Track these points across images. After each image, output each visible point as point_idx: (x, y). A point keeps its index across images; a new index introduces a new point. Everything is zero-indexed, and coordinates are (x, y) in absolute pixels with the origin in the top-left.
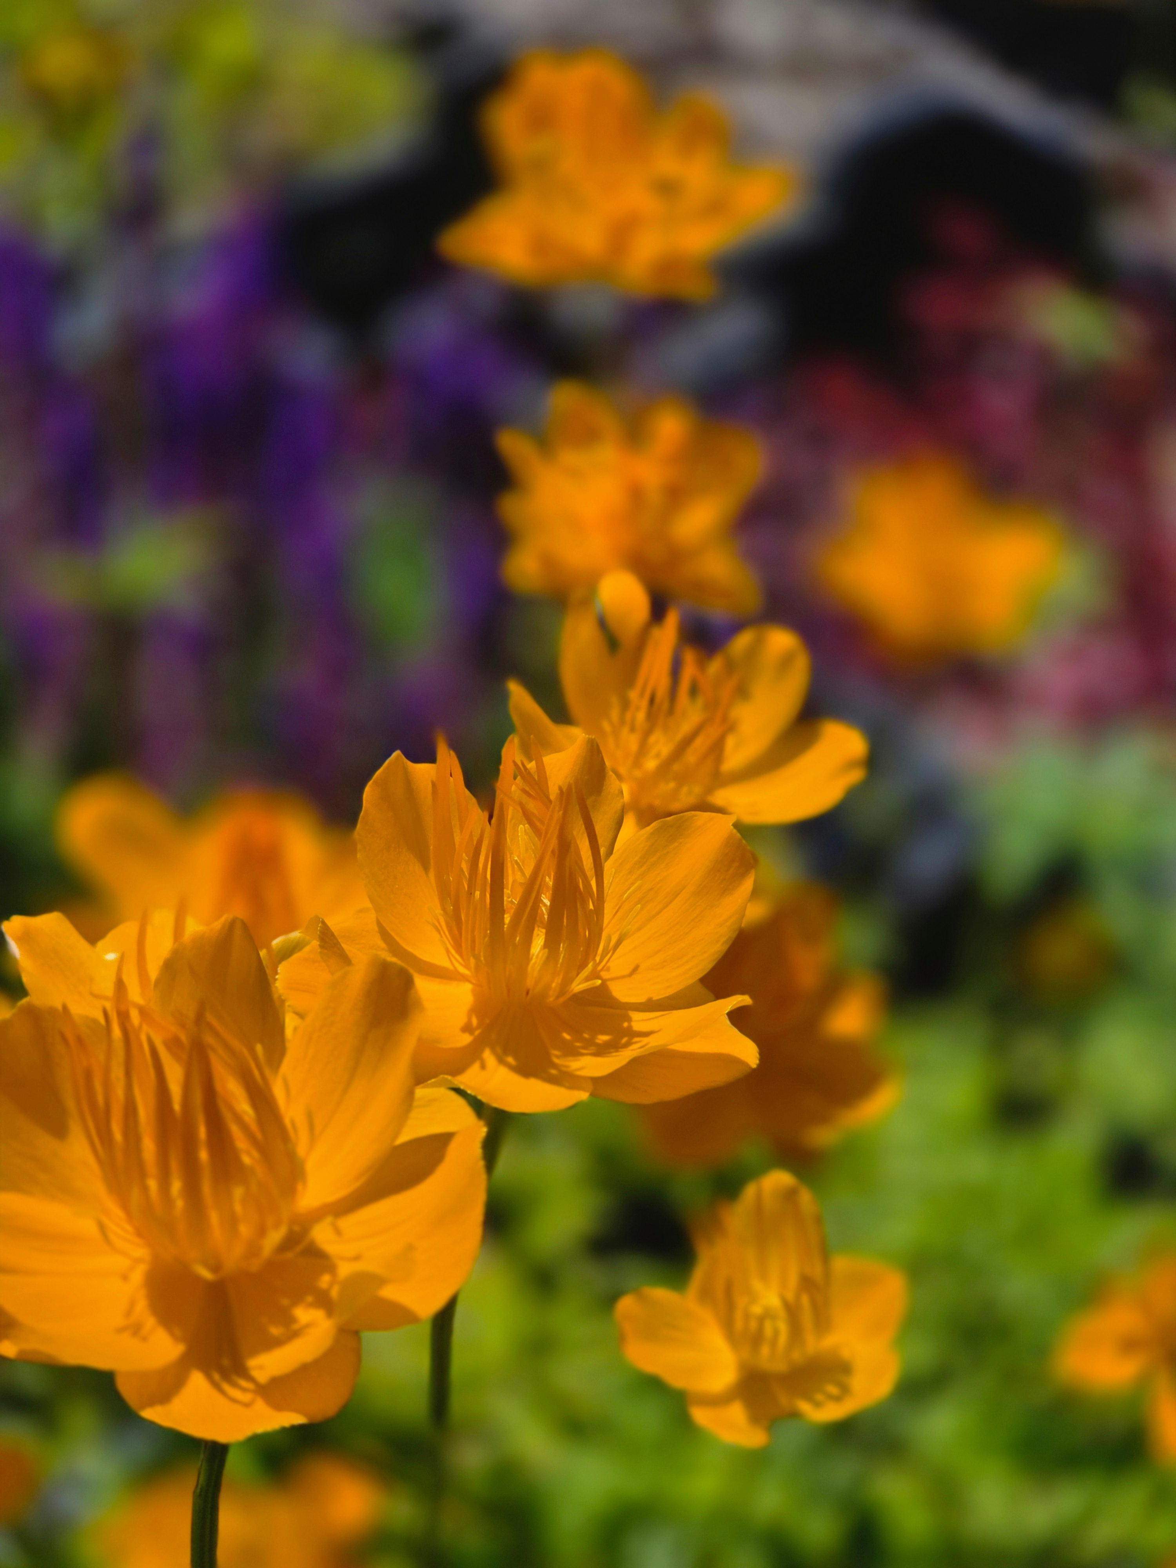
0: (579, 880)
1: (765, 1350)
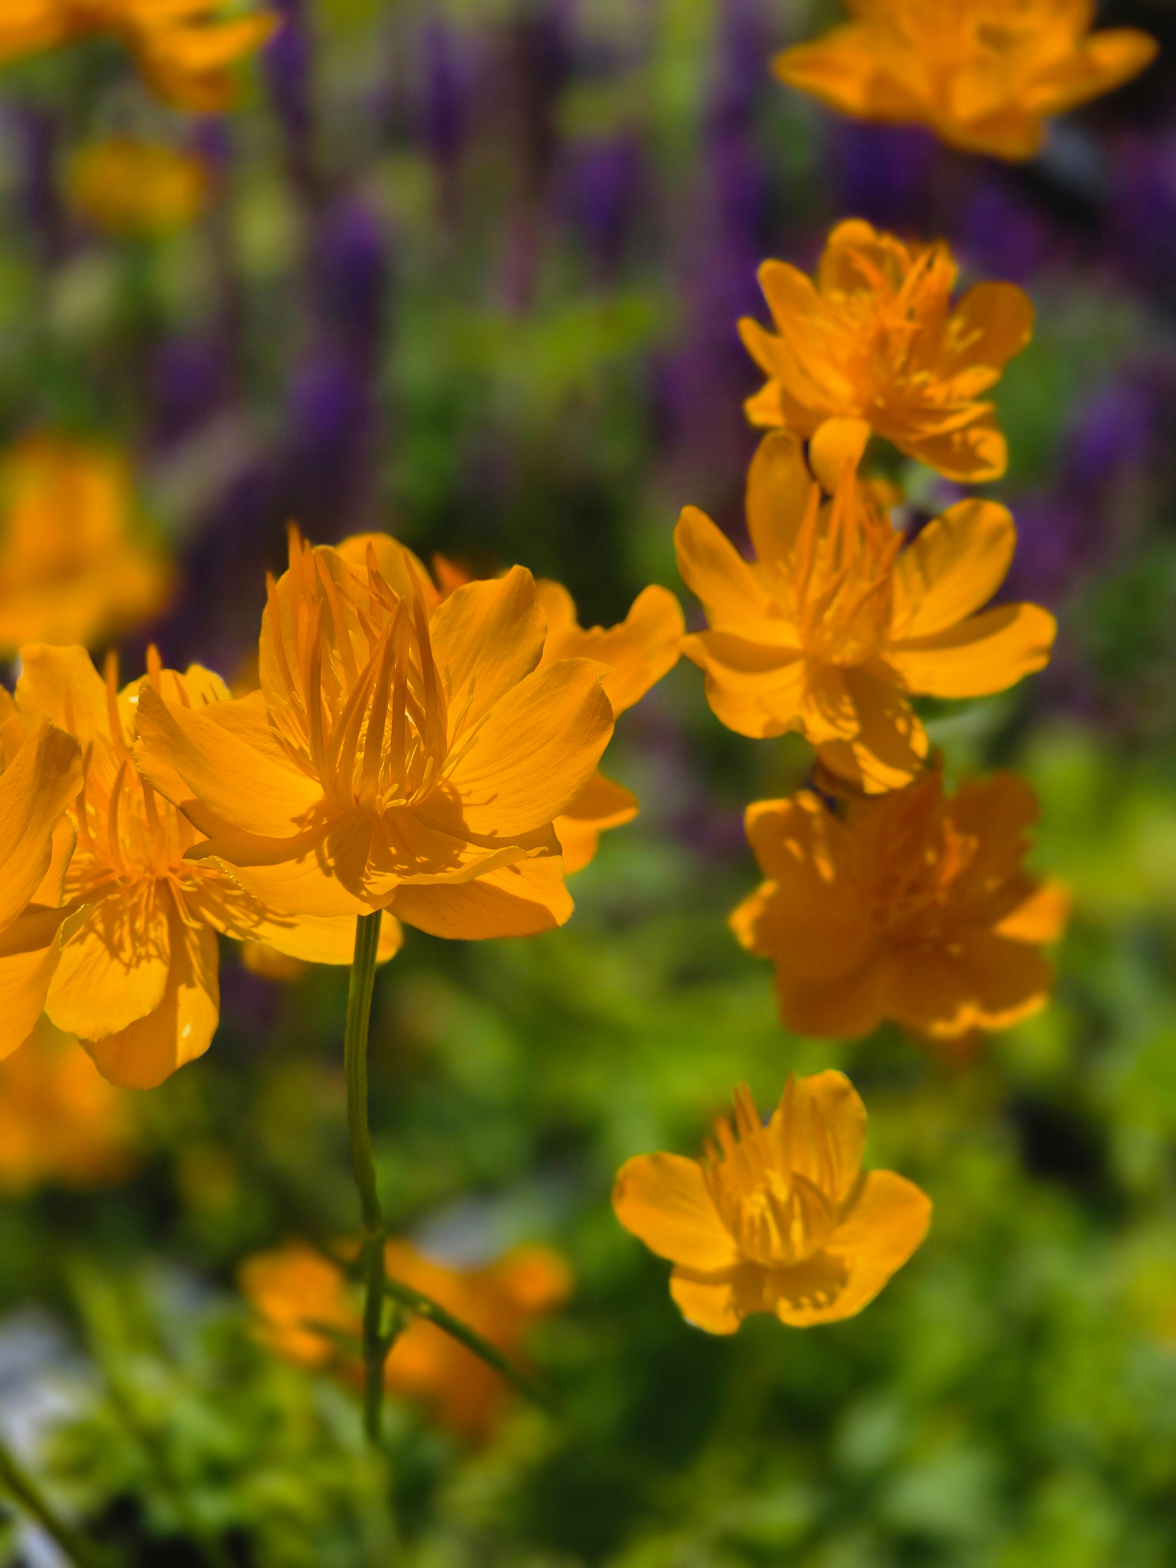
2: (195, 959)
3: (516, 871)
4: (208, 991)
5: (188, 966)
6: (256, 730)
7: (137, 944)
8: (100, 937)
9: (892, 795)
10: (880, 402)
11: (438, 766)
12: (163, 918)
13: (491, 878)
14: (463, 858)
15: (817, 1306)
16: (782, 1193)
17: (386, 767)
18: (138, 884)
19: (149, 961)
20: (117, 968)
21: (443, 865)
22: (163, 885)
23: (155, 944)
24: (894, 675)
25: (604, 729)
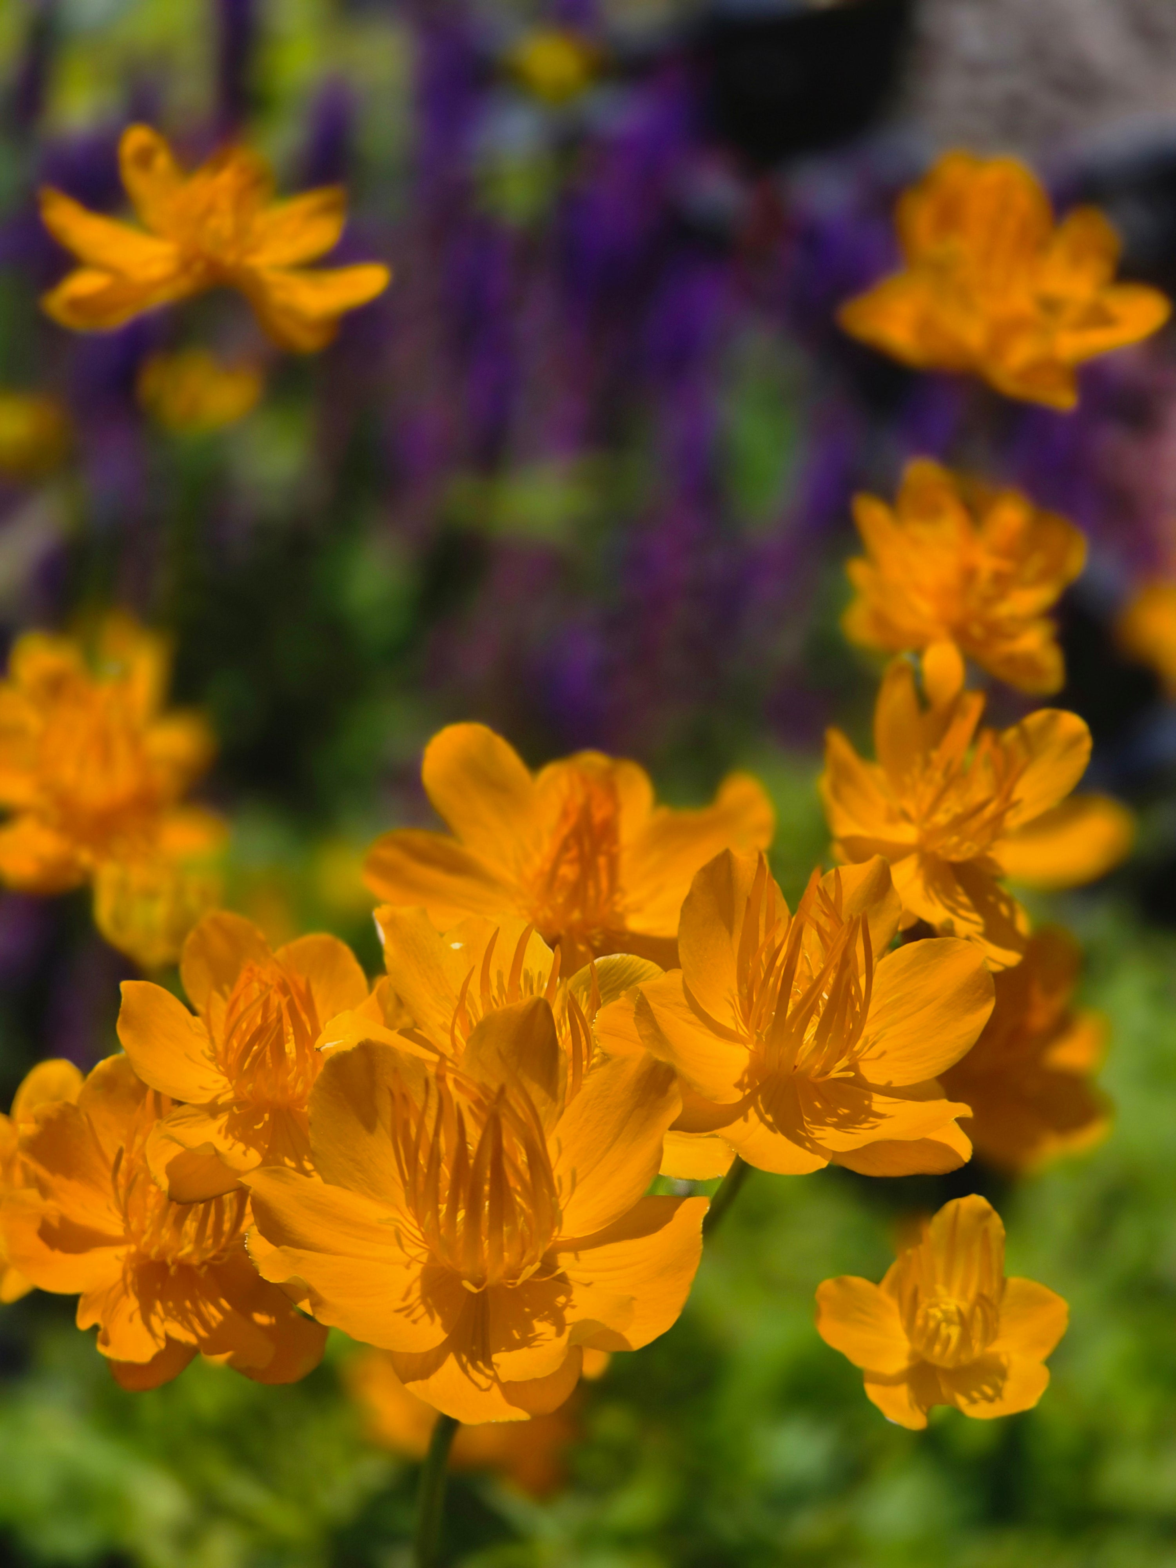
0: (852, 988)
1: (938, 1348)
21: (863, 1116)
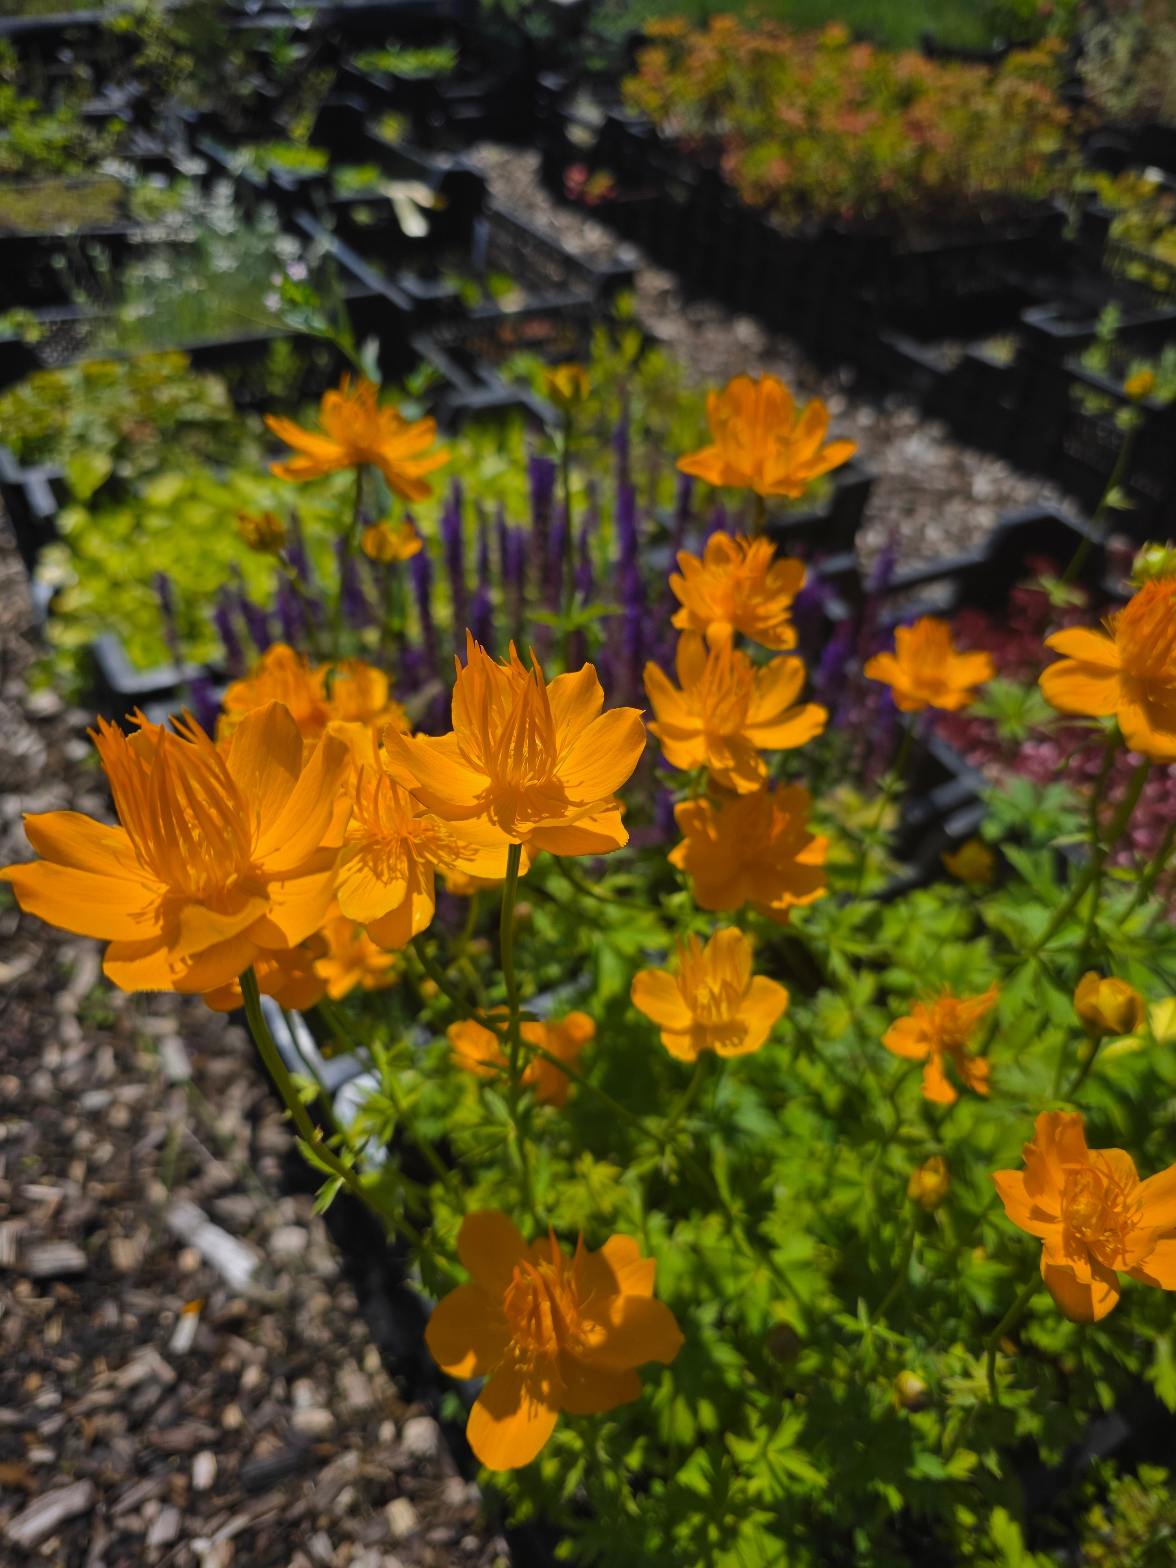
1: (705, 1017)
2: (422, 879)
3: (595, 820)
4: (429, 895)
5: (418, 883)
6: (452, 752)
7: (391, 872)
8: (371, 869)
9: (752, 794)
10: (739, 612)
11: (553, 765)
12: (405, 858)
13: (581, 824)
14: (567, 813)
15: (734, 1045)
16: (716, 990)
17: (526, 764)
18: (390, 841)
19: (397, 880)
20: (380, 885)
21: (556, 817)
22: (404, 841)
23: (400, 872)
24: (747, 740)
25: (641, 742)
